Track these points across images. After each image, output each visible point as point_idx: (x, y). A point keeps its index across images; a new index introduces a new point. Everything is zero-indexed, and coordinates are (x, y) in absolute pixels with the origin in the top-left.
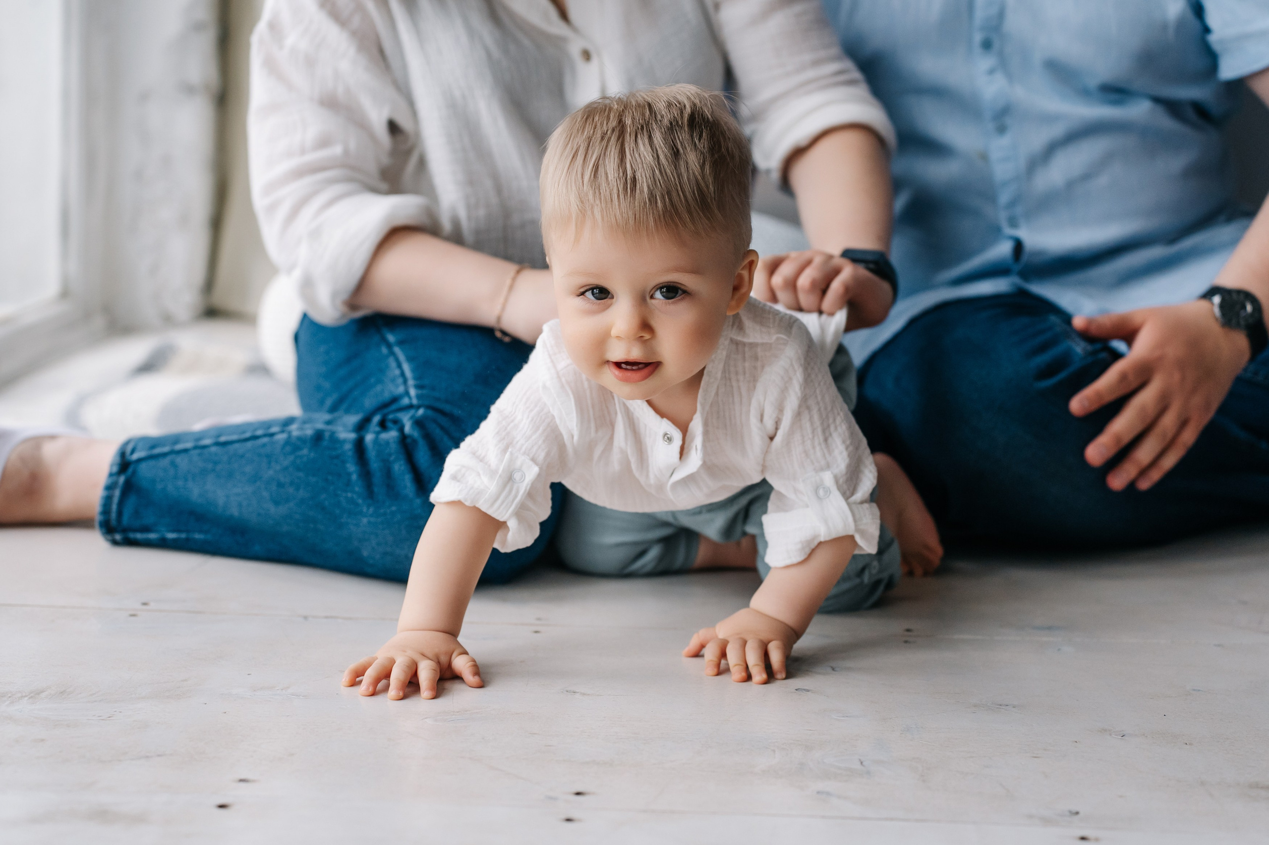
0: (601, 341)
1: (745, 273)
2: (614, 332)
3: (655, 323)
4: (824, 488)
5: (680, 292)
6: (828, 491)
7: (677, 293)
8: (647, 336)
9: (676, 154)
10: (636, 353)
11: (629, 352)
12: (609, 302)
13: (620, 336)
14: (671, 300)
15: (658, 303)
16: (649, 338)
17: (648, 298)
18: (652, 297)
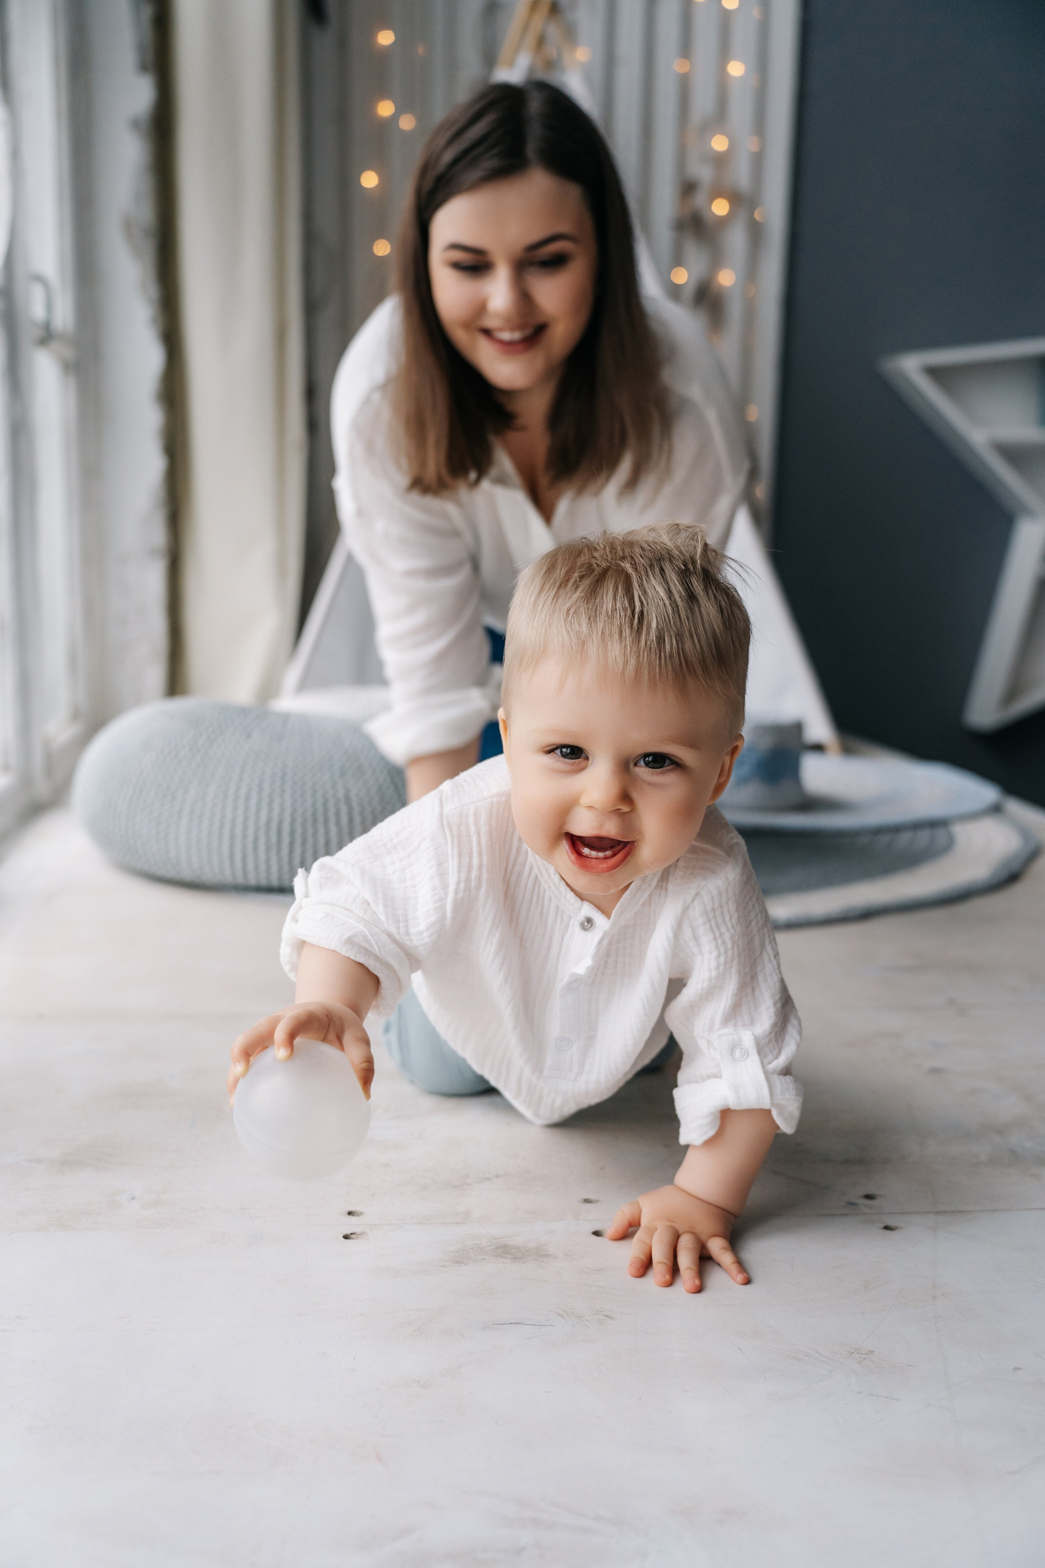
0: (565, 810)
1: (727, 759)
2: (585, 800)
3: (635, 795)
4: (742, 1048)
5: (668, 762)
6: (746, 1054)
7: (665, 762)
8: (626, 809)
9: (691, 597)
10: (611, 829)
11: (601, 825)
12: (584, 763)
13: (591, 807)
14: (658, 770)
15: (643, 771)
16: (628, 812)
17: (631, 765)
18: (636, 764)
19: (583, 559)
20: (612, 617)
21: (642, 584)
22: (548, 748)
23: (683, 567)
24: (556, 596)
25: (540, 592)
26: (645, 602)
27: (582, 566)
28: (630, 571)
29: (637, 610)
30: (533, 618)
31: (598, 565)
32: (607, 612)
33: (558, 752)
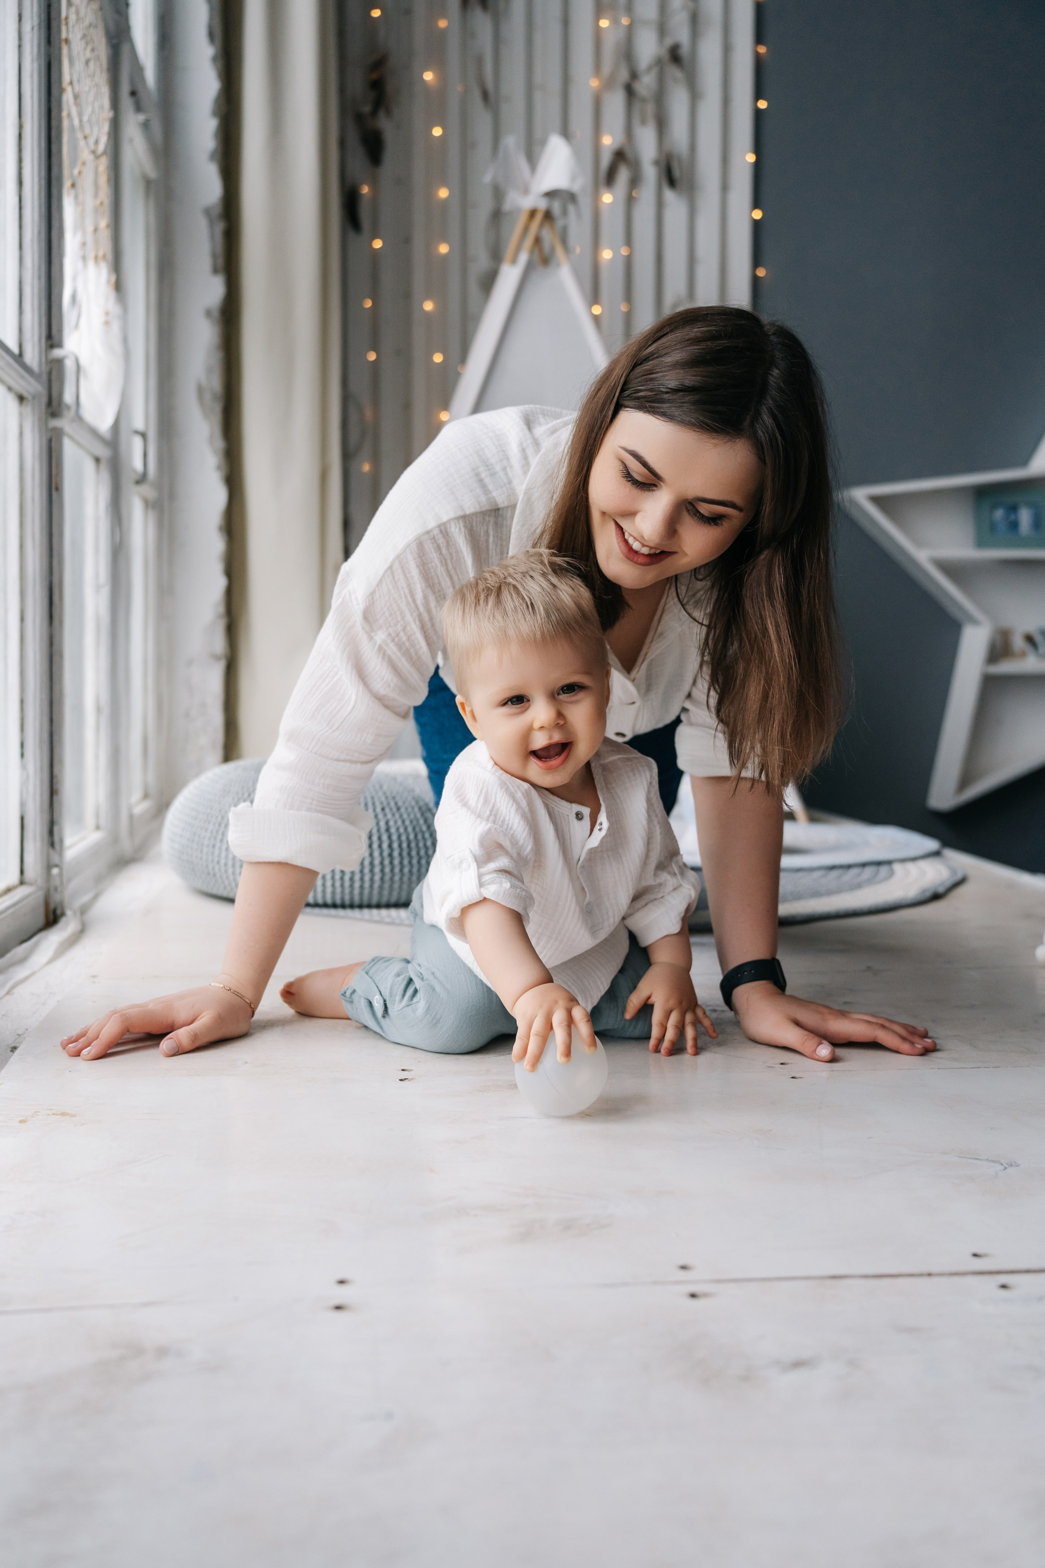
0: (527, 734)
2: (536, 725)
3: (565, 713)
7: (575, 688)
8: (562, 722)
10: (557, 737)
11: (551, 738)
12: (527, 704)
13: (542, 727)
14: (572, 694)
15: (563, 697)
16: (564, 724)
17: (556, 695)
18: (558, 694)
19: (481, 586)
20: (517, 612)
21: (525, 588)
22: (504, 702)
23: (542, 572)
24: (476, 613)
25: (464, 612)
26: (531, 598)
27: (483, 590)
28: (514, 582)
29: (529, 603)
30: (466, 630)
31: (493, 587)
32: (512, 610)
33: (510, 703)
